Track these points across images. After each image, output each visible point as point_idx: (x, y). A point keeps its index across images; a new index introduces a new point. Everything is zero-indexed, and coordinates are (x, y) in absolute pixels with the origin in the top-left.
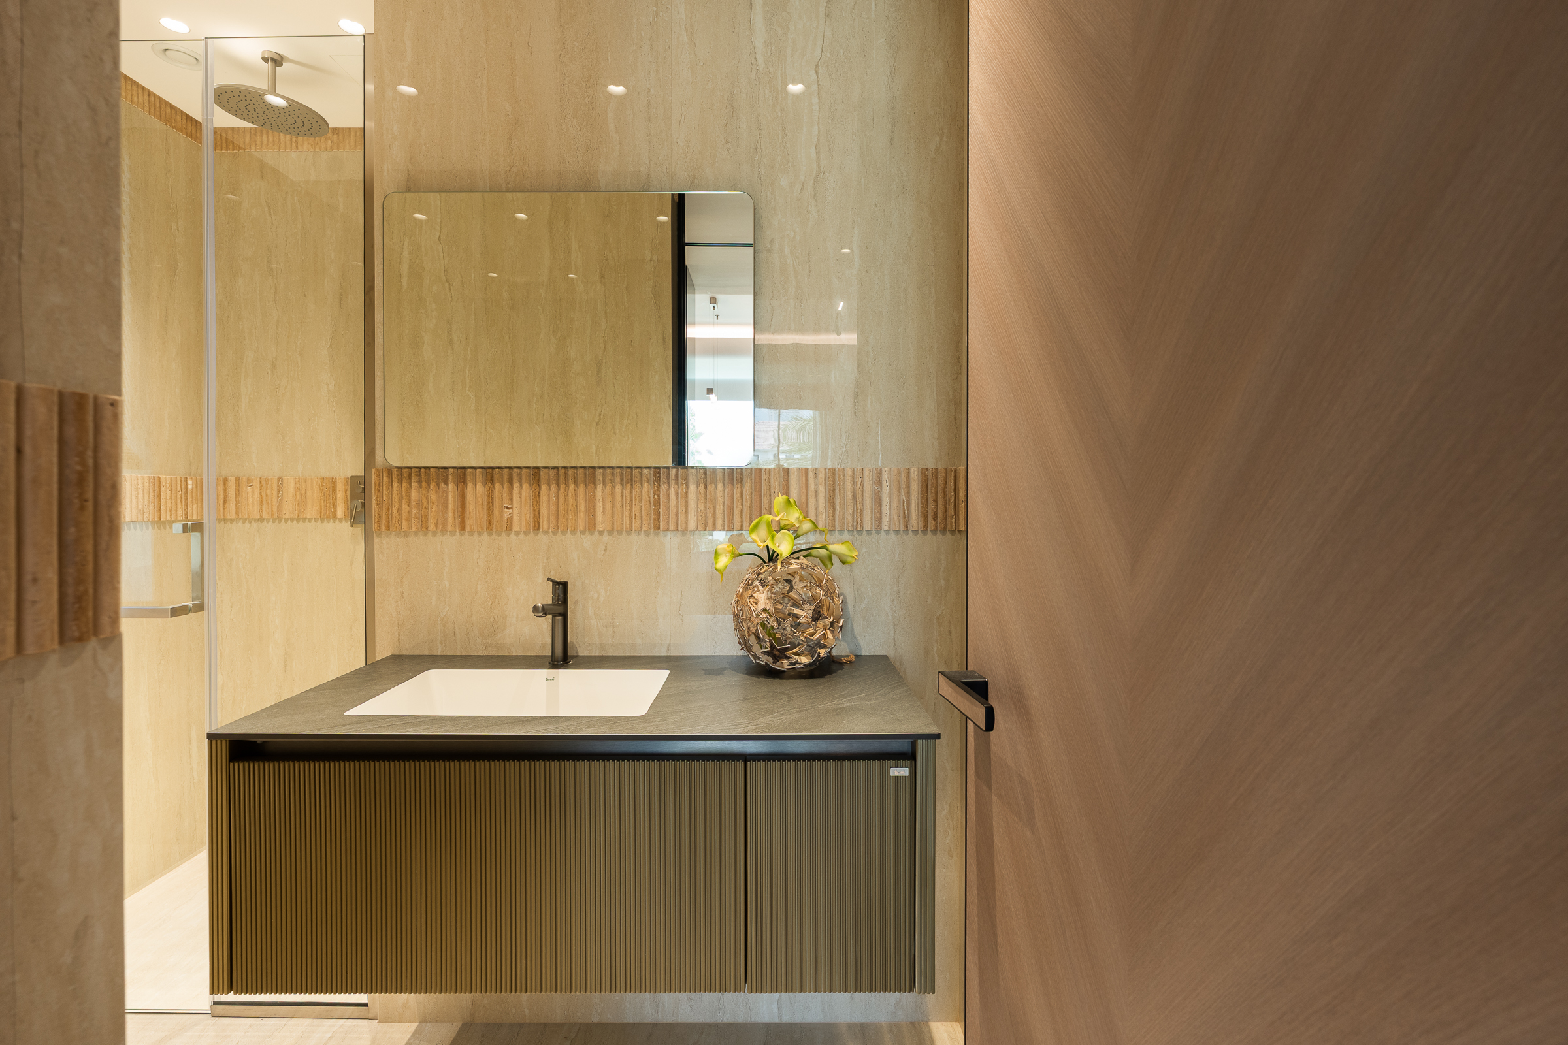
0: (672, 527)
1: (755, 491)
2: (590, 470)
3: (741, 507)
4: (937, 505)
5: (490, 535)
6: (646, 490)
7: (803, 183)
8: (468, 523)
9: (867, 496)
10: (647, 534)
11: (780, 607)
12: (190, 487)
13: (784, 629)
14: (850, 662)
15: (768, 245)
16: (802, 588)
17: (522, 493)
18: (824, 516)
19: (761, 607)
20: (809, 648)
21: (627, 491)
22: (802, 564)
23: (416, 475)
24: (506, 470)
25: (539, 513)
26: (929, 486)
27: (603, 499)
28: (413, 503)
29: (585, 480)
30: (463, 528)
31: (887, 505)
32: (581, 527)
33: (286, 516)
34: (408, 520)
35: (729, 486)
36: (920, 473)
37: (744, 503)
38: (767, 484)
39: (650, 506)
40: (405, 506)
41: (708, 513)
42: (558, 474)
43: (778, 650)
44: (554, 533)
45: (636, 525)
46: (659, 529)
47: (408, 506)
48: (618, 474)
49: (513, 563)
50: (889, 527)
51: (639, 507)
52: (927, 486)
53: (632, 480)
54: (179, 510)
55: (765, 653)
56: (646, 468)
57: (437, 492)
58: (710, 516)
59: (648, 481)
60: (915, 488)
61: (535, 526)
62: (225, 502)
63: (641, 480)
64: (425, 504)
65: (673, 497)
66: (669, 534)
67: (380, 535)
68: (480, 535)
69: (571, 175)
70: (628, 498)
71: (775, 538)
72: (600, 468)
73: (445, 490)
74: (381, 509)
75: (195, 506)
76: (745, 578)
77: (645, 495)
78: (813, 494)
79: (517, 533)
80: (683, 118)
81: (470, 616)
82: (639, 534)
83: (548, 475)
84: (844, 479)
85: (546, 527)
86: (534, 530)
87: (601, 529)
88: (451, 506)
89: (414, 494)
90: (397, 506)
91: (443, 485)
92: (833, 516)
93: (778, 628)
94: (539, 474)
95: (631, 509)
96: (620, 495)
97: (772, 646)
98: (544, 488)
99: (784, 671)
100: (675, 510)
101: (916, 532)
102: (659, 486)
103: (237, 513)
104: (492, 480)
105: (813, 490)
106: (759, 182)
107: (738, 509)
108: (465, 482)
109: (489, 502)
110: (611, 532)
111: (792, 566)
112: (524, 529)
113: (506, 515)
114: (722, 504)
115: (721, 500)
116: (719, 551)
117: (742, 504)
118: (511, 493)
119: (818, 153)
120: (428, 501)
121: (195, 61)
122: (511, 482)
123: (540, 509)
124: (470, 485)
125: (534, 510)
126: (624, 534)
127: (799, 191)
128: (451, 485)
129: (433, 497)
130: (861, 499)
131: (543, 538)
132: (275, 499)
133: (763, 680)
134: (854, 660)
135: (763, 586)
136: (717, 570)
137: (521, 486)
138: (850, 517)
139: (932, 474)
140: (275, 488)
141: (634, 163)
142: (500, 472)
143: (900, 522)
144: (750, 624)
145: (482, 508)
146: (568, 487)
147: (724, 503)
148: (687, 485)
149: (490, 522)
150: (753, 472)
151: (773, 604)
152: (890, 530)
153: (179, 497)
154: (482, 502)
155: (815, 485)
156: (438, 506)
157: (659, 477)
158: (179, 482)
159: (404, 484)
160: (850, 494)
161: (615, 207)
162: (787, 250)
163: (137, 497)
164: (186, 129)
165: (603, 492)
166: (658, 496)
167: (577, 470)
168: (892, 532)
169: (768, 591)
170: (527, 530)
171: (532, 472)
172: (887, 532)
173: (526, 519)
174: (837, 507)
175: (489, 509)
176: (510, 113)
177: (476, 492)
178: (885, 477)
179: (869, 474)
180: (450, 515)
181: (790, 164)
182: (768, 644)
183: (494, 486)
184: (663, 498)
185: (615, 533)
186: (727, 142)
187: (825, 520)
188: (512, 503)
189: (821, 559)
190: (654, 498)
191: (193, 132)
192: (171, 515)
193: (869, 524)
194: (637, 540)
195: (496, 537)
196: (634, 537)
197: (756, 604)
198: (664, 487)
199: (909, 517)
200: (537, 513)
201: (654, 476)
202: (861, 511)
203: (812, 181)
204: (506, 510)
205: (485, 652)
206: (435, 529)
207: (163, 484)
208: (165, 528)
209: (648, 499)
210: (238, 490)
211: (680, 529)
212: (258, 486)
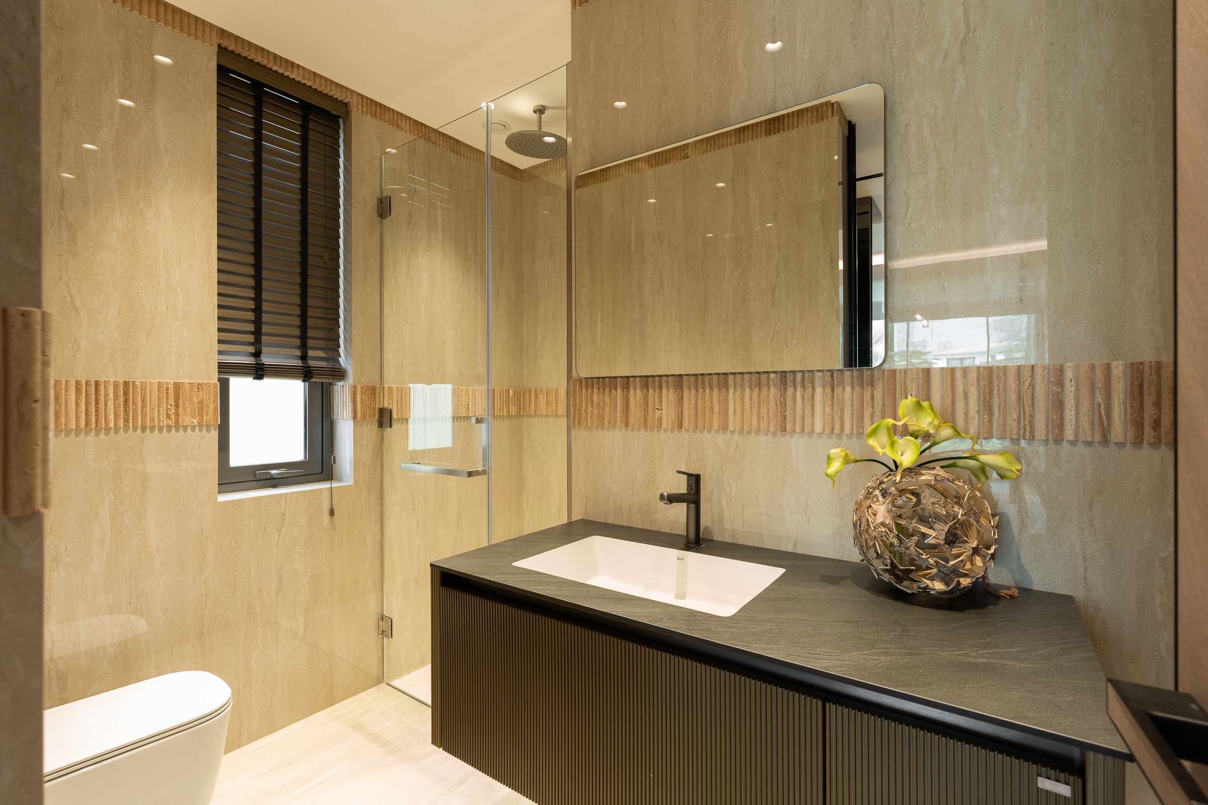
0: (798, 429)
1: (888, 393)
2: (723, 376)
3: (871, 410)
4: (1160, 410)
5: (646, 431)
6: (773, 393)
7: (947, 50)
8: (631, 420)
9: (1040, 397)
10: (774, 434)
11: (903, 522)
12: (511, 395)
13: (907, 548)
14: (1012, 597)
15: (903, 131)
16: (933, 503)
17: (669, 396)
18: (976, 421)
19: (879, 519)
20: (942, 575)
21: (755, 395)
22: (936, 476)
23: (596, 384)
24: (657, 378)
25: (682, 414)
26: (1146, 386)
27: (734, 402)
28: (595, 405)
29: (719, 386)
30: (627, 425)
31: (1072, 409)
32: (715, 427)
33: (559, 414)
34: (591, 418)
35: (857, 388)
36: (1128, 368)
37: (875, 406)
38: (903, 386)
39: (777, 409)
40: (589, 407)
41: (835, 416)
42: (697, 380)
43: (901, 570)
44: (694, 431)
45: (763, 426)
46: (785, 430)
47: (592, 407)
48: (747, 379)
49: (663, 455)
50: (1076, 435)
51: (766, 409)
52: (1141, 385)
53: (759, 384)
54: (505, 409)
55: (885, 571)
56: (773, 372)
57: (610, 396)
58: (837, 419)
59: (774, 385)
60: (1119, 388)
61: (678, 425)
62: (530, 403)
63: (768, 384)
64: (602, 405)
65: (799, 400)
66: (796, 436)
67: (575, 429)
68: (638, 431)
69: (706, 120)
70: (756, 401)
71: (896, 445)
72: (732, 374)
73: (615, 394)
74: (575, 409)
75: (514, 407)
76: (867, 486)
77: (772, 398)
78: (962, 396)
79: (666, 430)
80: (808, 32)
81: (632, 496)
82: (767, 435)
83: (689, 381)
84: (1006, 379)
85: (687, 426)
86: (678, 428)
87: (732, 429)
88: (619, 407)
89: (595, 398)
90: (584, 407)
91: (613, 391)
92: (990, 422)
93: (900, 546)
94: (682, 381)
95: (759, 412)
96: (749, 398)
97: (892, 563)
98: (686, 392)
99: (913, 594)
100: (801, 413)
101: (1121, 445)
102: (786, 389)
103: (535, 411)
104: (647, 387)
105: (962, 391)
106: (891, 67)
107: (868, 412)
108: (628, 388)
109: (645, 404)
110: (741, 432)
111: (923, 478)
112: (670, 427)
113: (657, 415)
114: (850, 407)
115: (849, 403)
116: (832, 456)
117: (873, 408)
118: (661, 397)
119: (966, 11)
120: (604, 403)
121: (503, 127)
122: (660, 388)
123: (682, 411)
124: (632, 391)
125: (678, 411)
126: (753, 434)
127: (942, 61)
128: (619, 391)
129: (607, 400)
130: (1030, 402)
131: (685, 435)
132: (554, 402)
133: (884, 600)
134: (1016, 595)
135: (884, 497)
136: (827, 475)
137: (668, 391)
138: (1014, 425)
139: (1151, 369)
140: (554, 395)
141: (761, 92)
142: (652, 380)
143: (1093, 430)
144: (867, 536)
145: (640, 409)
146: (705, 391)
147: (852, 405)
148: (813, 388)
149: (645, 421)
150: (886, 374)
151: (894, 519)
152: (1078, 441)
153: (505, 401)
154: (640, 404)
155: (964, 386)
156: (610, 407)
157: (786, 381)
158: (505, 392)
159: (589, 391)
160: (1013, 397)
161: (786, 154)
162: (926, 130)
163: (482, 401)
164: (509, 173)
165: (734, 395)
166: (784, 399)
167: (712, 377)
168: (1080, 442)
169: (889, 503)
170: (672, 428)
171: (677, 379)
172: (1073, 443)
173: (671, 419)
174: (996, 411)
175: (645, 410)
176: (659, 85)
177: (635, 396)
178: (1069, 374)
179: (1044, 371)
180: (618, 414)
181: (930, 35)
182: (889, 561)
183: (648, 391)
184: (789, 401)
185: (745, 433)
186: (854, 38)
187: (979, 426)
188: (661, 406)
189: (972, 470)
190: (780, 401)
191: (513, 174)
192: (500, 412)
193: (1044, 432)
194: (764, 441)
195: (650, 433)
196: (762, 437)
197: (875, 515)
198: (790, 391)
199: (1109, 425)
200: (680, 414)
201: (781, 380)
202: (1031, 416)
203: (959, 44)
204: (657, 411)
205: (642, 526)
206: (608, 425)
207: (496, 393)
208: (497, 420)
209: (774, 401)
210: (536, 397)
211: (806, 431)
212: (546, 394)
